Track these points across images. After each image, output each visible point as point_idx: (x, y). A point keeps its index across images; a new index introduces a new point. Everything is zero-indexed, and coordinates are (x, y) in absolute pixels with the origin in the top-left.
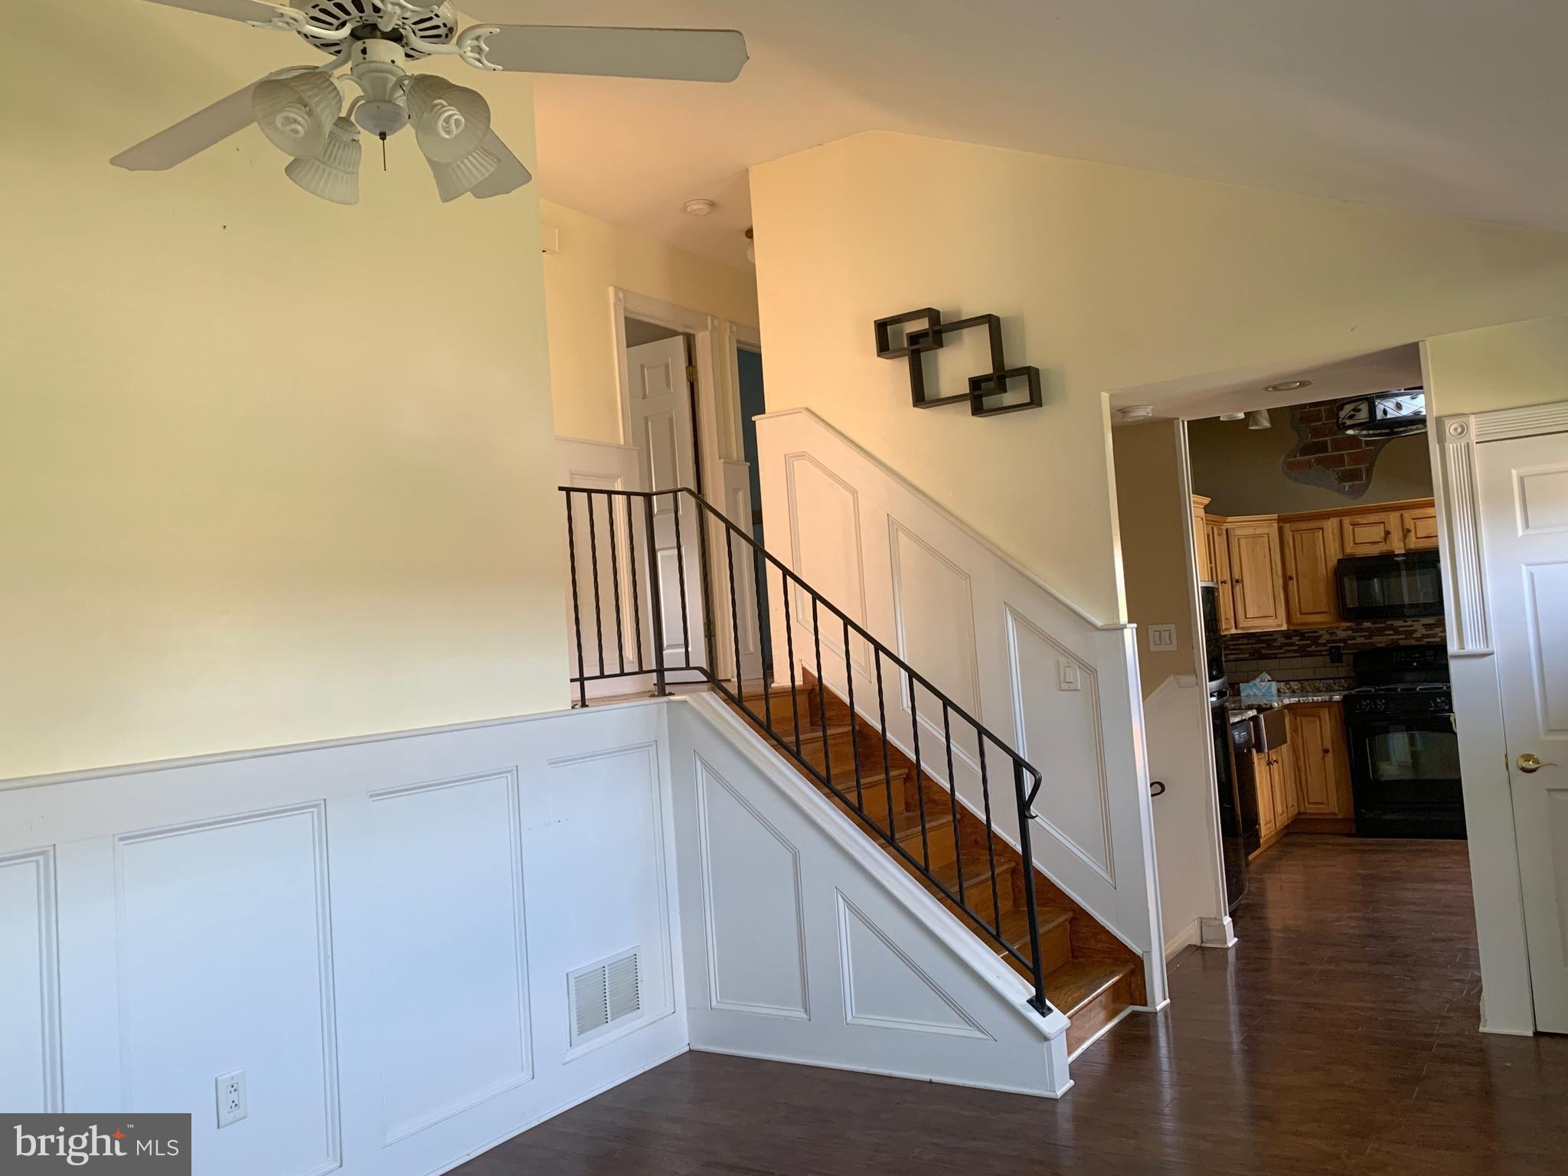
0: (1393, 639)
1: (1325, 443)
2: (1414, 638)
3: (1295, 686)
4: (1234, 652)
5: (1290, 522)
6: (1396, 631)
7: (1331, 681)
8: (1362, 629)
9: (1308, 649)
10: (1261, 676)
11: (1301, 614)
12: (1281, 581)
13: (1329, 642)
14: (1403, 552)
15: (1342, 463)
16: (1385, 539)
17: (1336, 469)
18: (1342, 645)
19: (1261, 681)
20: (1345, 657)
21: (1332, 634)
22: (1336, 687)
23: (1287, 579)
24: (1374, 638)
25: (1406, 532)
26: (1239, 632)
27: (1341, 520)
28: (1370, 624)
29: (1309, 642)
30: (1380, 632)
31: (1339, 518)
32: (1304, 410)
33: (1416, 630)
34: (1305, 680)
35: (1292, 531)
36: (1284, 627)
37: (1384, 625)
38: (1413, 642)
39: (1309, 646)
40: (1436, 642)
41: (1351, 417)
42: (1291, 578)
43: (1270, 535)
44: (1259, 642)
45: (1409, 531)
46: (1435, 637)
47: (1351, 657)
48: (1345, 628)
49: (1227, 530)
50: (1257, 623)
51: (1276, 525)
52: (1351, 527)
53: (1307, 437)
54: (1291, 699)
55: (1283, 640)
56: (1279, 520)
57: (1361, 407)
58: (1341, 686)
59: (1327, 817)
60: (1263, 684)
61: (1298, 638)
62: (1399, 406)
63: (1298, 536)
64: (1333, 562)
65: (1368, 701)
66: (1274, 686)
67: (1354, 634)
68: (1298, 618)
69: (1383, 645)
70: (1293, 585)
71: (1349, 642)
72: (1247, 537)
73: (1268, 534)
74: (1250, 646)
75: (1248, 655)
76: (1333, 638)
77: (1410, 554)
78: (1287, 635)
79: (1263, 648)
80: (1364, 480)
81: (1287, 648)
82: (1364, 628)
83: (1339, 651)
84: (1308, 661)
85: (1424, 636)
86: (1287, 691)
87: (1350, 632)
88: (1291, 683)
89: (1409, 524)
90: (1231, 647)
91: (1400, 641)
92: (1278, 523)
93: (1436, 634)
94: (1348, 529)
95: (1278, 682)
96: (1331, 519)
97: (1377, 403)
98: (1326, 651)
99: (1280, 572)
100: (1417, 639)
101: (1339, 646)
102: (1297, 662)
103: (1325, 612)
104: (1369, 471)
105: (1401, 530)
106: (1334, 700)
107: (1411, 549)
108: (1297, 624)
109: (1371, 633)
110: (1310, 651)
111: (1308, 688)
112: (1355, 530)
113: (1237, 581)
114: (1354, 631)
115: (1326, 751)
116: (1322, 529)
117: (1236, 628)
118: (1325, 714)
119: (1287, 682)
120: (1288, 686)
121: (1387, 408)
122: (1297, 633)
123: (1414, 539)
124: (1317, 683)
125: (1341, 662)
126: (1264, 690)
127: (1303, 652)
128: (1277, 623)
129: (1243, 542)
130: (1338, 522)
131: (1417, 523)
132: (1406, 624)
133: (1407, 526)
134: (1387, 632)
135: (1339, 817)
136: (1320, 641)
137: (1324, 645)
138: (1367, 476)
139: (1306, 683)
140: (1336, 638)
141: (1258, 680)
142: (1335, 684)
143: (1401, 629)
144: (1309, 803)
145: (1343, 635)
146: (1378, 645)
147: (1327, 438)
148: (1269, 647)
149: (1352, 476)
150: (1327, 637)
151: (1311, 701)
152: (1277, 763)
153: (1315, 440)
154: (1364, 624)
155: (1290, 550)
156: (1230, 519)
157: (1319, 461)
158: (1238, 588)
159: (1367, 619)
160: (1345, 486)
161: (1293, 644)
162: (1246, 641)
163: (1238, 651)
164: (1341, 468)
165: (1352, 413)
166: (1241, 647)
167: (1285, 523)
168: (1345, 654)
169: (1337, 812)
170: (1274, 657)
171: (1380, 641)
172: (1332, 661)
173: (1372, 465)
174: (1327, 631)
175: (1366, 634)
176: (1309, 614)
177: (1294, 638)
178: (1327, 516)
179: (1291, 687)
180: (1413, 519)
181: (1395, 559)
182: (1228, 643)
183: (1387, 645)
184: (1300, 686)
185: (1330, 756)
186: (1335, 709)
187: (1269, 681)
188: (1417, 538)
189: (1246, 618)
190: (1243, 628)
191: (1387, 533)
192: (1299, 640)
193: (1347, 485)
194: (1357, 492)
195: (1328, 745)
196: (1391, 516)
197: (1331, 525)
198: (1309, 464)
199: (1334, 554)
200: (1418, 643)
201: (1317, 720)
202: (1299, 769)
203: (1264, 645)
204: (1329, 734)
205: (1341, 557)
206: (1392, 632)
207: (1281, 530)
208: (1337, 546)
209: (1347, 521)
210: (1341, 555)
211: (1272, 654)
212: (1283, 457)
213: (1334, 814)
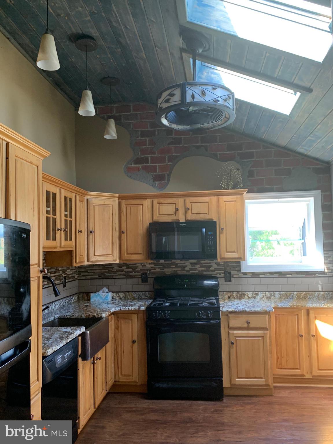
0: (175, 270)
1: (147, 158)
2: (186, 270)
3: (122, 295)
4: (90, 274)
5: (125, 199)
6: (176, 265)
7: (141, 293)
8: (159, 264)
9: (131, 274)
10: (103, 289)
11: (127, 254)
12: (117, 234)
13: (141, 270)
14: (184, 221)
15: (156, 171)
16: (175, 213)
17: (152, 173)
18: (148, 272)
19: (103, 292)
20: (149, 280)
21: (144, 266)
22: (143, 297)
23: (121, 232)
24: (165, 269)
25: (187, 210)
26: (90, 263)
27: (153, 201)
28: (163, 261)
29: (131, 270)
30: (168, 266)
31: (152, 199)
32: (137, 139)
33: (187, 266)
34: (127, 292)
35: (126, 205)
36: (117, 262)
37: (170, 262)
38: (184, 273)
39: (131, 272)
40: (196, 273)
41: (167, 101)
42: (123, 232)
43: (113, 206)
44: (104, 269)
45: (188, 209)
46: (196, 270)
47: (153, 279)
48: (150, 263)
49: (87, 200)
50: (100, 258)
51: (117, 201)
52: (158, 205)
53: (138, 154)
54: (116, 308)
55: (117, 268)
56: (119, 198)
57: (174, 92)
58: (146, 296)
59: (132, 384)
60: (103, 294)
61: (126, 267)
62: (203, 93)
63: (129, 208)
64: (146, 224)
65: (161, 312)
66: (110, 295)
67: (154, 267)
68: (126, 256)
69: (169, 273)
70: (124, 236)
71: (152, 271)
72: (100, 205)
73: (112, 205)
74: (99, 271)
75: (97, 276)
76: (143, 268)
77: (188, 222)
78: (120, 265)
79: (106, 272)
80: (166, 182)
81: (119, 273)
82: (160, 263)
83: (147, 276)
84: (130, 281)
85: (191, 269)
86: (117, 298)
87: (153, 265)
88: (120, 293)
89: (188, 205)
90: (89, 271)
91: (178, 272)
92: (119, 199)
93: (197, 269)
94: (156, 205)
95: (112, 292)
96: (148, 200)
97: (187, 89)
98: (139, 275)
99: (117, 229)
100: (187, 271)
101: (147, 273)
102: (124, 281)
103: (141, 254)
104: (169, 176)
105: (184, 208)
106: (141, 309)
107: (188, 220)
108: (125, 260)
109: (164, 266)
110: (131, 275)
111: (129, 296)
112: (160, 206)
113: (91, 232)
114: (155, 264)
115: (134, 342)
116: (142, 205)
117: (88, 261)
118: (135, 318)
119: (117, 292)
120: (118, 295)
121: (194, 92)
122: (125, 264)
123: (190, 214)
124: (133, 294)
125: (147, 282)
126: (103, 298)
127: (128, 276)
128: (114, 259)
129: (97, 208)
130: (151, 202)
131: (193, 205)
132: (182, 262)
133: (187, 206)
134: (171, 266)
135: (138, 384)
136: (137, 270)
137: (138, 272)
138: (168, 178)
139: (127, 293)
140: (145, 268)
141: (101, 292)
142: (143, 295)
143: (179, 265)
144: (122, 375)
145: (150, 267)
146: (167, 273)
147: (148, 156)
148: (110, 272)
149: (159, 178)
150: (141, 267)
151: (127, 309)
152: (100, 360)
153: (142, 156)
154: (161, 261)
155: (124, 216)
156: (89, 193)
157: (144, 168)
158: (91, 237)
159: (162, 259)
160: (156, 183)
161: (122, 271)
162: (97, 268)
163: (92, 274)
164: (154, 173)
165: (168, 97)
166: (95, 271)
167: (122, 199)
168: (150, 277)
169: (137, 381)
170: (112, 278)
171: (168, 271)
172: (143, 281)
173: (171, 173)
174: (141, 264)
175: (162, 266)
176: (132, 254)
177: (123, 267)
178: (145, 197)
179: (119, 296)
180: (191, 203)
181: (181, 224)
182: (87, 268)
183: (171, 273)
184: (124, 295)
185: (136, 344)
186: (141, 315)
187: (107, 292)
188: (192, 214)
189: (95, 255)
190: (92, 261)
191: (177, 210)
192: (126, 269)
193: (157, 183)
194: (162, 187)
195: (135, 338)
196: (179, 200)
197: (147, 203)
198: (138, 169)
199: (148, 220)
200: (187, 273)
201: (130, 321)
202: (117, 352)
203: (107, 271)
204: (137, 330)
205: (151, 222)
206: (174, 266)
207: (120, 204)
208: (150, 215)
209: (156, 201)
210: (152, 220)
211: (111, 276)
212: (125, 163)
213: (135, 382)
